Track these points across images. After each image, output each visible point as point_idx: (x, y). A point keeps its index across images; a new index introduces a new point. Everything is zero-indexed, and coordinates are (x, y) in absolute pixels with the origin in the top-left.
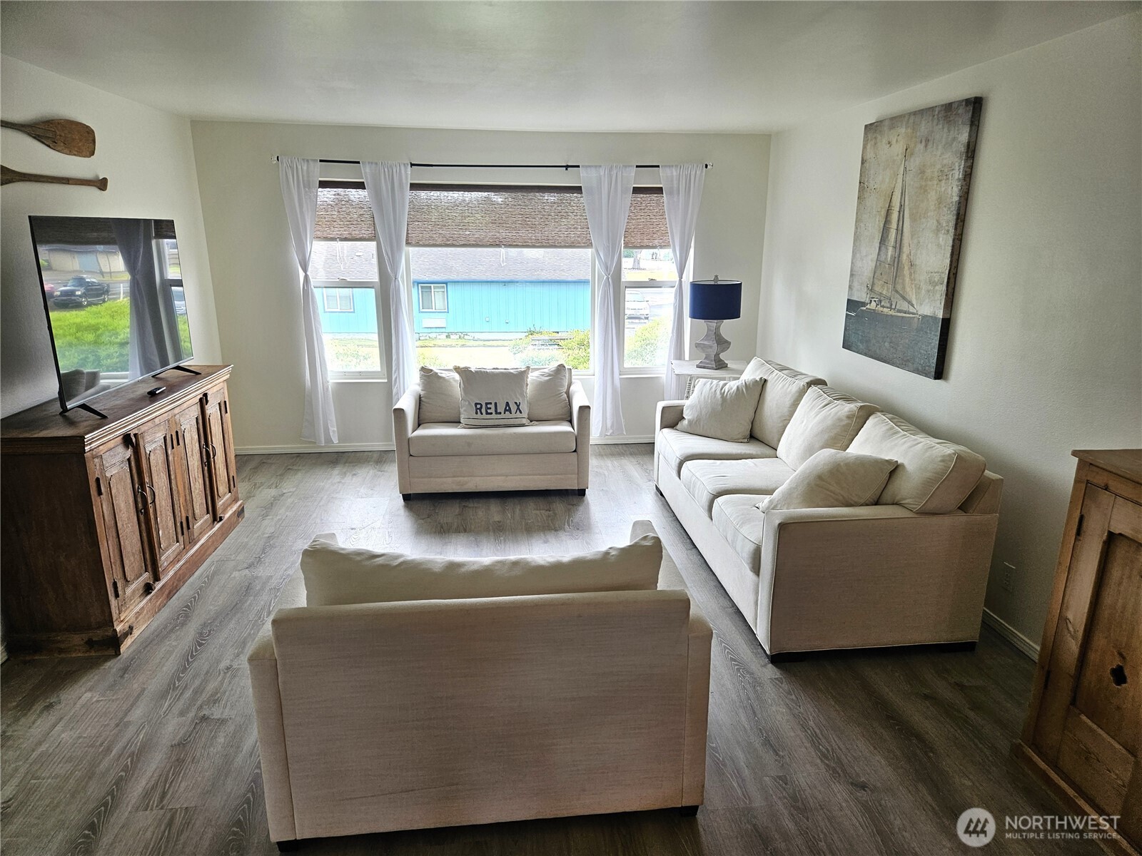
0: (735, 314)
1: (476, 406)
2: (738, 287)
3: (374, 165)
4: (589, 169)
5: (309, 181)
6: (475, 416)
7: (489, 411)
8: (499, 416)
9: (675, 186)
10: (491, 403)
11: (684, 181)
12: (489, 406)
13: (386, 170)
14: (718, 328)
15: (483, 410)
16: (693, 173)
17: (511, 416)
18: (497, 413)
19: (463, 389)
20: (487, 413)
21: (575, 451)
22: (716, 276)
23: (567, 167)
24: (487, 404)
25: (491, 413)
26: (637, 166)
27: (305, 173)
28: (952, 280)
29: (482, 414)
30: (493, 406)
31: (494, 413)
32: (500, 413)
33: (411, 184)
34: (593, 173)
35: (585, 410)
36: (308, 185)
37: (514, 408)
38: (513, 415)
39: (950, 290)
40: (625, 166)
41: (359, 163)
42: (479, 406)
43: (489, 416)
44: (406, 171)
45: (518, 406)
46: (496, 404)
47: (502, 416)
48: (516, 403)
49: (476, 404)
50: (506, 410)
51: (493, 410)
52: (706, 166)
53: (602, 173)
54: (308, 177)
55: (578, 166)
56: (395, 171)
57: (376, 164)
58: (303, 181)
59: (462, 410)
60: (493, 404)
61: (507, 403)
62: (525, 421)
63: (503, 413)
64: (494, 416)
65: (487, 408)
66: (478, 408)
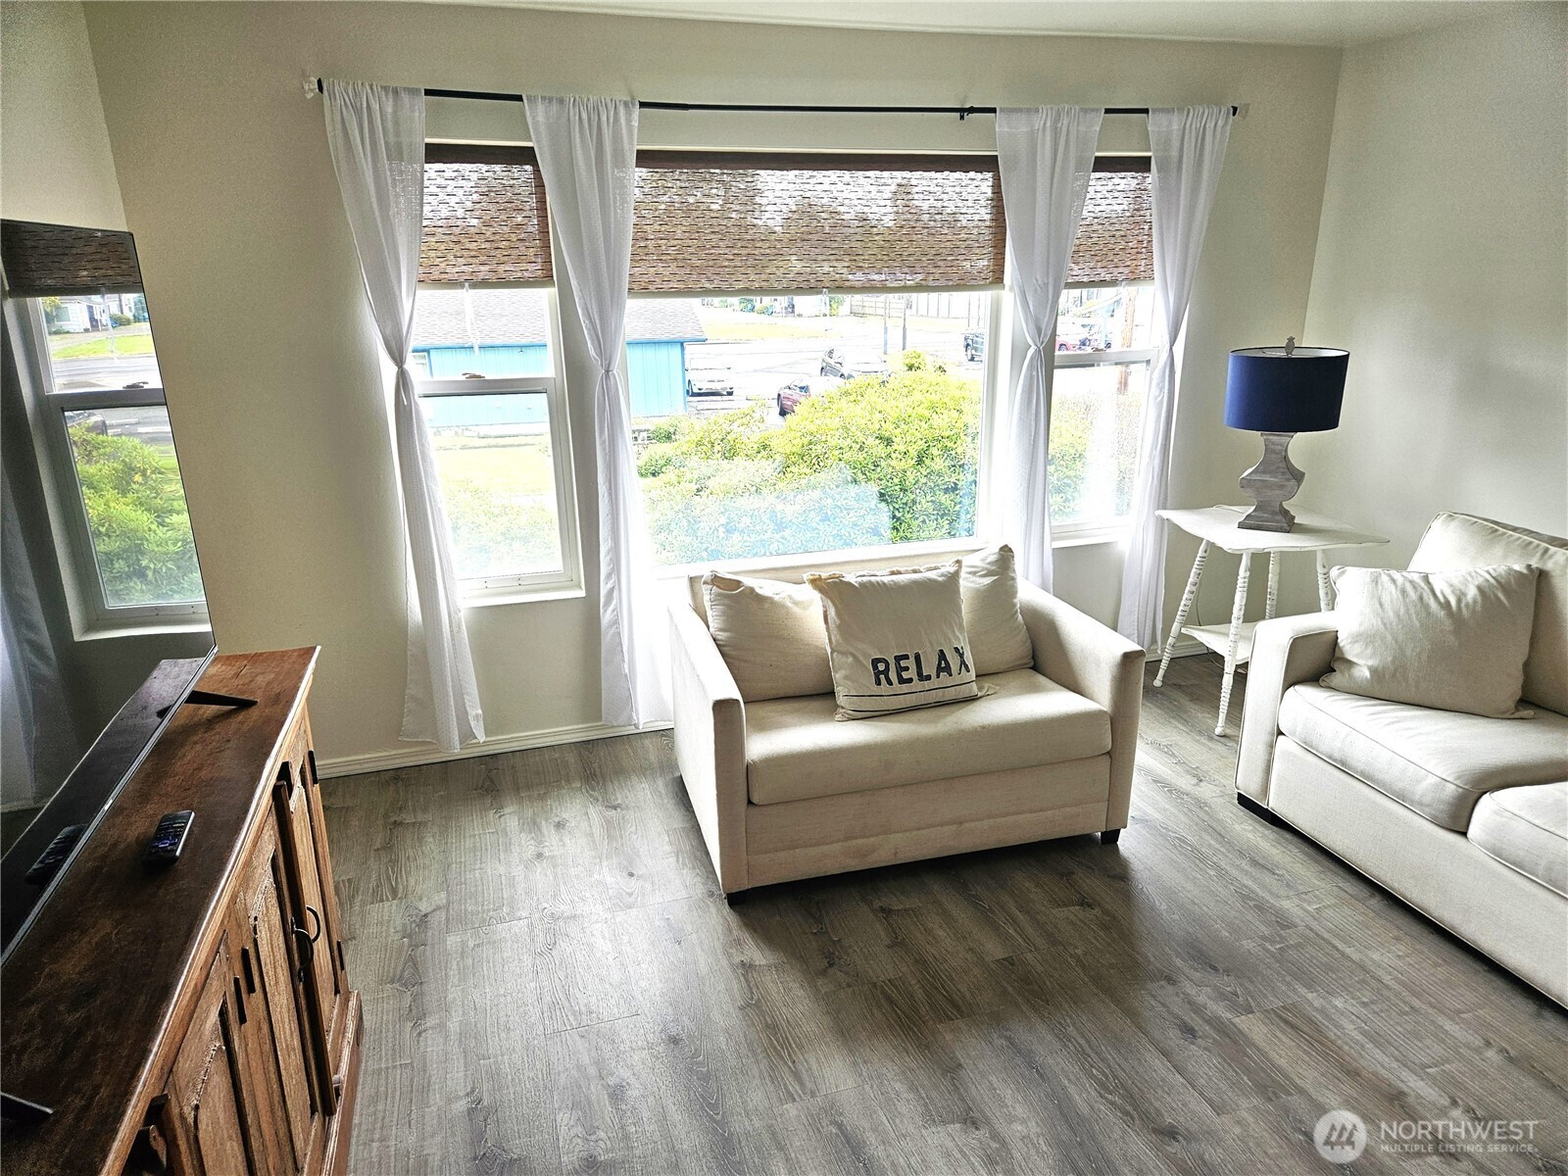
1: (875, 667)
3: (555, 107)
4: (1014, 116)
5: (399, 145)
6: (876, 690)
7: (905, 675)
8: (927, 684)
9: (1175, 153)
10: (906, 657)
11: (1193, 140)
12: (903, 663)
13: (584, 116)
14: (1284, 447)
15: (893, 675)
16: (1210, 125)
17: (950, 681)
18: (922, 677)
19: (839, 627)
20: (902, 681)
21: (1110, 754)
22: (1291, 340)
23: (963, 112)
24: (898, 659)
25: (910, 680)
26: (1108, 111)
27: (390, 125)
29: (889, 683)
30: (911, 663)
31: (915, 677)
32: (929, 678)
33: (638, 151)
34: (1018, 127)
36: (397, 153)
37: (954, 662)
38: (956, 679)
40: (1085, 111)
41: (519, 98)
42: (881, 667)
43: (905, 688)
44: (629, 121)
45: (961, 657)
46: (917, 658)
47: (934, 683)
48: (956, 649)
49: (874, 662)
50: (940, 669)
51: (912, 673)
52: (1234, 111)
54: (397, 134)
55: (993, 110)
56: (604, 118)
57: (561, 101)
58: (386, 143)
59: (837, 677)
60: (912, 659)
61: (941, 651)
63: (934, 675)
64: (917, 685)
65: (900, 669)
66: (880, 670)
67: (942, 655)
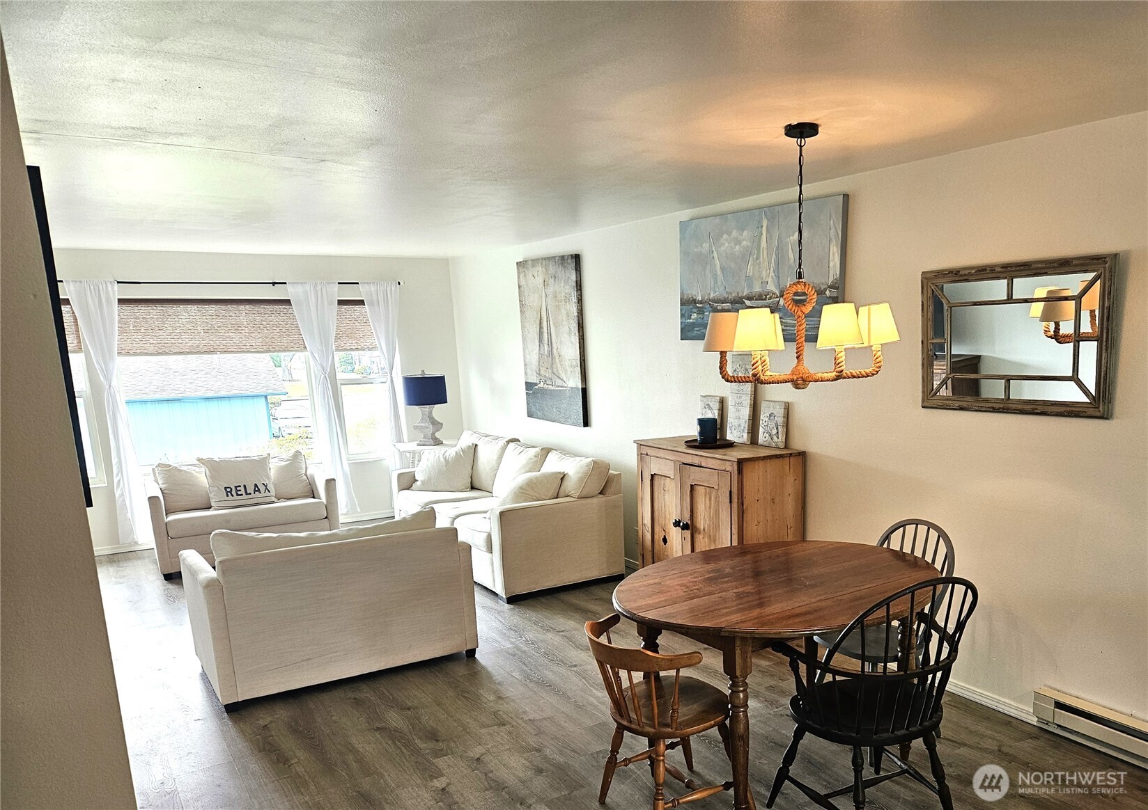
0: (443, 400)
1: (226, 490)
2: (442, 378)
3: (78, 284)
4: (295, 285)
6: (227, 498)
7: (239, 493)
8: (249, 496)
9: (375, 298)
10: (240, 486)
11: (382, 294)
12: (238, 489)
13: (92, 287)
14: (430, 412)
15: (234, 493)
16: (389, 289)
17: (260, 495)
18: (247, 494)
19: (210, 477)
20: (238, 495)
21: (326, 518)
22: (423, 371)
23: (274, 284)
24: (236, 487)
25: (242, 495)
26: (339, 283)
28: (583, 364)
29: (233, 496)
30: (242, 488)
31: (244, 494)
32: (250, 494)
33: (118, 299)
34: (300, 289)
35: (330, 483)
37: (262, 488)
38: (263, 494)
39: (583, 370)
40: (329, 283)
43: (239, 497)
44: (113, 288)
45: (266, 486)
46: (245, 486)
47: (252, 496)
48: (263, 484)
49: (226, 488)
50: (255, 491)
51: (243, 492)
52: (399, 283)
53: (308, 288)
55: (285, 283)
56: (101, 288)
57: (81, 282)
59: (211, 496)
60: (242, 487)
62: (274, 499)
63: (252, 493)
64: (245, 496)
65: (237, 491)
66: (228, 491)
67: (256, 485)
